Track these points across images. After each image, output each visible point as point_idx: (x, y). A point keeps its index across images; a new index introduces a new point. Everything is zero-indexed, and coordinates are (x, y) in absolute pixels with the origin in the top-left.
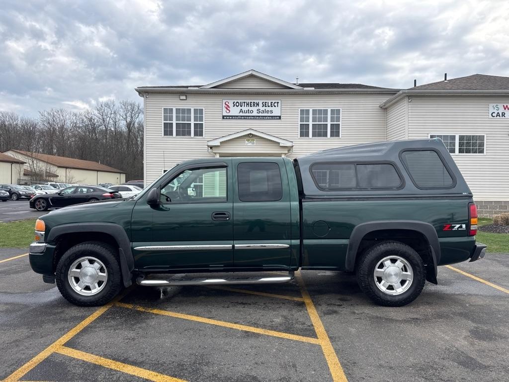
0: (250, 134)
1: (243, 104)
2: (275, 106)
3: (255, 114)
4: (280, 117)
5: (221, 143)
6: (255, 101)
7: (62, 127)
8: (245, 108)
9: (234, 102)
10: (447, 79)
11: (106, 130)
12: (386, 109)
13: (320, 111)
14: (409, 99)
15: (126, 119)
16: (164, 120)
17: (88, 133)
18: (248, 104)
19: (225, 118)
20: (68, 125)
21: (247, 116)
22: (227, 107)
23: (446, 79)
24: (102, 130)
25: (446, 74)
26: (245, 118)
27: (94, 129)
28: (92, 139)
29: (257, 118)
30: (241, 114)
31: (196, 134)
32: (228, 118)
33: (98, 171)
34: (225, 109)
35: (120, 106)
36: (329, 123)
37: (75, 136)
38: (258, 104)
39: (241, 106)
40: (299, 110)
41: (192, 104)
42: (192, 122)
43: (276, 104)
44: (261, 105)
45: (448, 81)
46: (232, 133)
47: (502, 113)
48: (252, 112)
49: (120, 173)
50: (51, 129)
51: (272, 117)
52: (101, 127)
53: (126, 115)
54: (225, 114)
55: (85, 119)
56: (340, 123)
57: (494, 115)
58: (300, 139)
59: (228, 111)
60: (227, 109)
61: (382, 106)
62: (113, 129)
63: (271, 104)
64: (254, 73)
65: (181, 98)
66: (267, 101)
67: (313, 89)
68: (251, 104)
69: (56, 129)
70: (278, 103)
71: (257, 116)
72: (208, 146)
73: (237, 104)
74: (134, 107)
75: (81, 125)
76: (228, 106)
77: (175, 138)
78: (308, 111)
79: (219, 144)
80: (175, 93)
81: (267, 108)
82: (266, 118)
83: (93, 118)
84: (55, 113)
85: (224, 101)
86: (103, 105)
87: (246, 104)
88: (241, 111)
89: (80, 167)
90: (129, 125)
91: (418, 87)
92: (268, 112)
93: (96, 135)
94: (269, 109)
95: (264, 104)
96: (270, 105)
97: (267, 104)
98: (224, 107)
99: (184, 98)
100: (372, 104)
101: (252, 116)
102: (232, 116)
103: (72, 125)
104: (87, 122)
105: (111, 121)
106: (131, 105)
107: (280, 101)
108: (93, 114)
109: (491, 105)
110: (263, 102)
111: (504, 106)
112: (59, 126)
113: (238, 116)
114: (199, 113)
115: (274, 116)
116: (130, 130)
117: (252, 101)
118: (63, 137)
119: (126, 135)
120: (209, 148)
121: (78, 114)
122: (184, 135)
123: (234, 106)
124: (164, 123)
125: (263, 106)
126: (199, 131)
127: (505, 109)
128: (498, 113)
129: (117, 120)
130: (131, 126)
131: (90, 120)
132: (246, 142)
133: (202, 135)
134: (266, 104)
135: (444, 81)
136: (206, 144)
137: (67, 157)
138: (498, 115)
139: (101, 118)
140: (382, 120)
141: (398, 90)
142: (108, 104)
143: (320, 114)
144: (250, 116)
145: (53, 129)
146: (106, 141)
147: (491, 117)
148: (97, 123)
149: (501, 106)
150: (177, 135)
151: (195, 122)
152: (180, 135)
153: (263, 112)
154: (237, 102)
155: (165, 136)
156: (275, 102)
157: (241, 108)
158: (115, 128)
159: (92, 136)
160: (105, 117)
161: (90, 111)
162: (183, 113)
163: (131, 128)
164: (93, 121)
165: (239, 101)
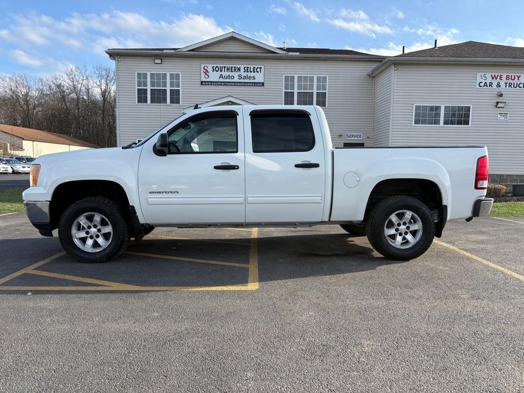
0: (230, 101)
1: (223, 69)
2: (258, 72)
3: (236, 80)
4: (263, 84)
6: (237, 66)
7: (27, 95)
8: (225, 74)
9: (213, 67)
10: (438, 46)
11: (78, 98)
12: (374, 77)
13: (306, 78)
14: (395, 67)
15: (100, 86)
16: (138, 86)
17: (56, 102)
18: (229, 69)
19: (204, 83)
20: (34, 93)
21: (227, 82)
22: (206, 72)
23: (435, 47)
24: (73, 99)
25: (436, 41)
26: (225, 84)
27: (64, 97)
28: (62, 108)
29: (239, 84)
30: (221, 80)
31: (172, 102)
32: (210, 84)
33: (70, 145)
34: (203, 74)
35: (93, 72)
36: (315, 91)
37: (40, 105)
38: (239, 70)
39: (221, 71)
40: (284, 77)
41: (168, 69)
42: (168, 89)
43: (259, 70)
44: (242, 70)
45: (438, 48)
46: (209, 100)
47: (490, 83)
48: (232, 77)
50: (14, 97)
51: (254, 83)
52: (72, 95)
53: (100, 81)
54: (203, 79)
55: (53, 86)
56: (327, 91)
57: (481, 84)
59: (207, 77)
60: (206, 74)
61: (369, 74)
62: (85, 97)
63: (254, 70)
64: (235, 35)
65: (156, 62)
66: (249, 66)
67: (298, 54)
68: (231, 69)
69: (19, 96)
70: (261, 68)
71: (238, 82)
73: (217, 69)
74: (109, 72)
75: (48, 93)
76: (207, 70)
77: (149, 105)
78: (293, 78)
80: (150, 56)
81: (249, 74)
82: (248, 84)
83: (62, 84)
84: (18, 78)
85: (203, 66)
87: (226, 69)
88: (221, 76)
90: (104, 94)
91: (406, 54)
92: (250, 78)
93: (66, 104)
94: (252, 74)
95: (246, 69)
96: (252, 70)
97: (249, 69)
98: (202, 72)
99: (159, 61)
100: (361, 70)
101: (233, 82)
102: (211, 82)
103: (37, 92)
104: (55, 89)
105: (83, 88)
106: (106, 70)
107: (263, 67)
108: (62, 79)
109: (479, 75)
110: (245, 67)
111: (492, 75)
112: (23, 93)
113: (218, 82)
114: (175, 78)
115: (257, 83)
116: (105, 100)
117: (233, 66)
118: (28, 105)
119: (101, 104)
121: (44, 79)
122: (159, 102)
123: (213, 71)
124: (138, 89)
125: (245, 72)
126: (175, 98)
127: (493, 79)
128: (486, 83)
129: (90, 88)
130: (107, 94)
131: (59, 86)
133: (179, 103)
134: (247, 70)
135: (433, 48)
136: (183, 112)
137: (33, 128)
138: (486, 85)
139: (71, 84)
140: (369, 89)
141: (384, 58)
143: (306, 81)
144: (231, 82)
145: (16, 96)
146: (78, 111)
147: (478, 87)
148: (67, 91)
149: (489, 76)
150: (151, 102)
151: (171, 88)
152: (155, 102)
153: (245, 78)
154: (217, 67)
155: (139, 104)
156: (258, 68)
157: (221, 73)
158: (88, 97)
159: (62, 105)
160: (76, 83)
161: (58, 76)
162: (159, 78)
163: (106, 97)
164: (62, 88)
165: (219, 66)
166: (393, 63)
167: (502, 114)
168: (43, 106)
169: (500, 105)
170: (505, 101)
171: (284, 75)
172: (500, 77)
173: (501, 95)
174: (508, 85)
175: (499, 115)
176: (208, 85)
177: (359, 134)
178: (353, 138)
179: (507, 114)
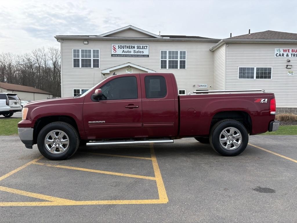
0: (129, 66)
1: (125, 47)
2: (145, 49)
3: (132, 53)
4: (148, 56)
5: (110, 71)
6: (132, 45)
7: (10, 65)
8: (126, 50)
9: (119, 46)
10: (251, 33)
11: (39, 66)
12: (213, 51)
13: (173, 52)
14: (227, 45)
15: (52, 59)
16: (74, 57)
17: (27, 69)
18: (128, 47)
19: (113, 56)
20: (14, 63)
21: (127, 55)
22: (115, 49)
23: (249, 33)
24: (37, 67)
25: (250, 30)
27: (31, 66)
28: (31, 72)
29: (134, 56)
30: (124, 53)
31: (94, 66)
32: (117, 56)
33: (34, 93)
34: (113, 50)
35: (48, 51)
36: (179, 60)
37: (17, 70)
38: (134, 47)
39: (123, 48)
41: (92, 47)
42: (92, 59)
43: (146, 47)
44: (136, 47)
45: (251, 34)
46: (116, 66)
47: (282, 54)
48: (130, 52)
49: (49, 94)
50: (3, 66)
51: (143, 55)
52: (36, 65)
53: (52, 57)
54: (113, 53)
55: (25, 60)
56: (186, 60)
57: (277, 55)
58: (160, 70)
59: (115, 52)
60: (114, 50)
61: (211, 50)
62: (44, 66)
63: (143, 47)
64: (131, 27)
65: (85, 43)
66: (140, 45)
67: (169, 38)
68: (130, 47)
69: (6, 66)
71: (133, 55)
72: (102, 73)
73: (121, 47)
75: (22, 63)
76: (115, 48)
77: (80, 69)
78: (166, 52)
79: (109, 72)
80: (81, 40)
81: (140, 50)
82: (140, 56)
83: (30, 59)
84: (5, 55)
85: (112, 45)
86: (37, 50)
87: (126, 47)
88: (123, 51)
89: (22, 90)
90: (54, 64)
91: (233, 37)
92: (140, 52)
93: (32, 70)
94: (142, 50)
95: (138, 47)
97: (140, 47)
98: (112, 49)
99: (86, 43)
100: (205, 48)
101: (130, 55)
102: (118, 55)
103: (16, 63)
104: (26, 61)
105: (42, 61)
106: (56, 50)
107: (148, 46)
108: (30, 56)
109: (276, 49)
112: (8, 63)
113: (121, 55)
114: (96, 52)
115: (145, 55)
116: (55, 67)
117: (131, 45)
118: (11, 72)
119: (53, 69)
120: (103, 75)
121: (20, 56)
122: (86, 66)
123: (119, 48)
124: (74, 59)
125: (137, 49)
126: (96, 64)
127: (284, 52)
128: (280, 54)
129: (46, 60)
130: (56, 64)
131: (29, 60)
132: (127, 71)
133: (98, 67)
135: (248, 34)
136: (101, 72)
137: (14, 84)
139: (36, 58)
140: (211, 58)
141: (220, 40)
142: (40, 49)
143: (173, 54)
144: (129, 55)
146: (40, 74)
147: (275, 56)
148: (33, 62)
149: (282, 50)
150: (82, 67)
151: (94, 59)
152: (84, 67)
153: (137, 52)
154: (121, 46)
155: (74, 68)
156: (145, 46)
157: (123, 49)
158: (45, 65)
159: (30, 70)
160: (39, 58)
161: (28, 54)
162: (86, 53)
163: (56, 65)
164: (30, 61)
165: (122, 45)
166: (226, 43)
167: (290, 72)
168: (19, 71)
169: (288, 67)
170: (292, 65)
171: (161, 51)
172: (288, 51)
173: (289, 61)
174: (293, 55)
175: (288, 73)
176: (116, 56)
177: (205, 85)
178: (201, 87)
179: (293, 72)
